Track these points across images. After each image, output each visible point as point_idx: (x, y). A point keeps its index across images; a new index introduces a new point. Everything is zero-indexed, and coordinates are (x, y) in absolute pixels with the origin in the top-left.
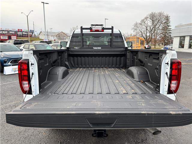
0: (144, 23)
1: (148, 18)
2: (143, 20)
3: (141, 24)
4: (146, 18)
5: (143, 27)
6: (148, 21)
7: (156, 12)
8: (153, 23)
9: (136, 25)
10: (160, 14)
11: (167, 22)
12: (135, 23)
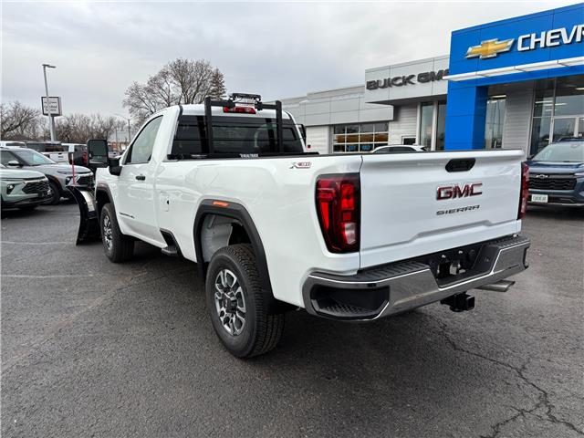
0: (160, 88)
1: (167, 73)
2: (155, 79)
3: (150, 91)
4: (164, 74)
5: (159, 99)
6: (172, 85)
7: (189, 61)
8: (184, 91)
9: (135, 92)
10: (201, 67)
11: (218, 90)
12: (131, 84)
